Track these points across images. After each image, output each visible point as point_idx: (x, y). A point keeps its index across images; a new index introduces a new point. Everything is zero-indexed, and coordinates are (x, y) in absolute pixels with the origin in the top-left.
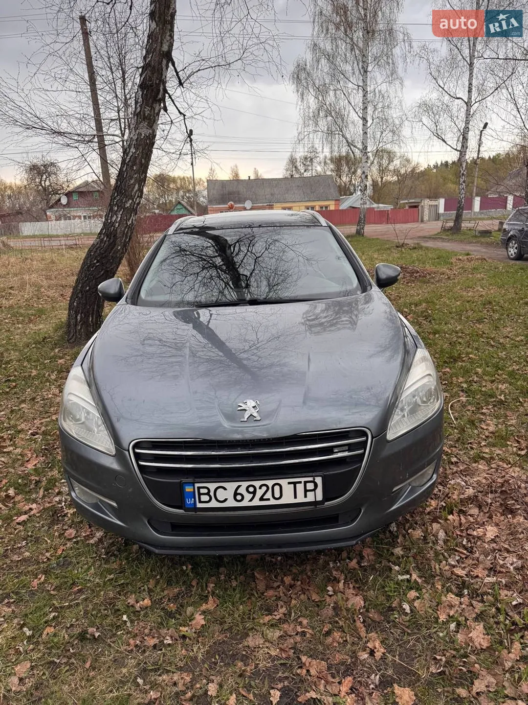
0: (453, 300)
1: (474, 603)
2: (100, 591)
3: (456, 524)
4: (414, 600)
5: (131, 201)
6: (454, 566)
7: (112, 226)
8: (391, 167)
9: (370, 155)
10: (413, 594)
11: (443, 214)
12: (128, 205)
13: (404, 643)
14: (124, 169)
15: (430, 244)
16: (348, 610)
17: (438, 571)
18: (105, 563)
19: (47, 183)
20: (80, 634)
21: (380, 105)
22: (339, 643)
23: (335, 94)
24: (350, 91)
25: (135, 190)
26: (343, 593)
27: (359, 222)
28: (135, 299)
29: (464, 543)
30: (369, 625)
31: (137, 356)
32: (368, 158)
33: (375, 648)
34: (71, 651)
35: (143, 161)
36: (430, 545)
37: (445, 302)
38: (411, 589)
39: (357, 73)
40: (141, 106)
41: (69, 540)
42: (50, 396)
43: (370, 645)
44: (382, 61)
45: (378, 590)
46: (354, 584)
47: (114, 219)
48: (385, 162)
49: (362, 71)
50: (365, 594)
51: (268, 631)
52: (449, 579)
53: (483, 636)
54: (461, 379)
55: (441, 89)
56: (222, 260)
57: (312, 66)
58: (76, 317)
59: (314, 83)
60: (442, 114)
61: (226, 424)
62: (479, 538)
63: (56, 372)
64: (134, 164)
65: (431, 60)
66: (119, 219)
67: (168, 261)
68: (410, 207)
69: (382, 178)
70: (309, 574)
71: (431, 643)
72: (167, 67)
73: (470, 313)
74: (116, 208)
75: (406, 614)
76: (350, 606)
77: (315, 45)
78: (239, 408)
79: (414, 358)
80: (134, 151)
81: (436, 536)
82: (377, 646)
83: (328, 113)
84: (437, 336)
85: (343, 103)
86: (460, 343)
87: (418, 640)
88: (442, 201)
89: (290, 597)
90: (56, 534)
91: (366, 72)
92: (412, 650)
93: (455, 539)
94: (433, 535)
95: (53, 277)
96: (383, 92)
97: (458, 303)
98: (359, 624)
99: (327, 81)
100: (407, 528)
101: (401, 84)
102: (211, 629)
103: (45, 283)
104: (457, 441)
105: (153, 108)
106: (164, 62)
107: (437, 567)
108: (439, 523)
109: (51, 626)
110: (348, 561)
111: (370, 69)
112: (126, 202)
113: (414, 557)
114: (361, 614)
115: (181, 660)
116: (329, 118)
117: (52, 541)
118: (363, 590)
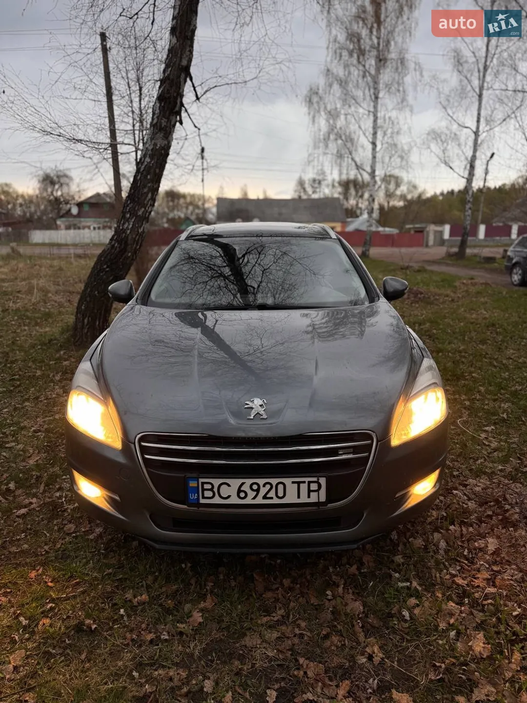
0: (457, 321)
1: (475, 612)
2: (98, 584)
3: (458, 534)
4: (414, 607)
5: (143, 209)
6: (455, 576)
7: (124, 232)
8: (398, 193)
9: (377, 179)
10: (413, 601)
11: (448, 240)
12: (140, 213)
13: (404, 649)
14: (139, 178)
15: (434, 268)
16: (346, 615)
17: (439, 580)
18: (104, 558)
19: (59, 193)
20: (76, 625)
21: (390, 131)
22: (337, 647)
23: (346, 118)
24: (361, 116)
25: (148, 199)
26: (343, 598)
27: (365, 243)
28: (145, 300)
29: (465, 553)
30: (368, 631)
31: (142, 356)
32: (375, 182)
33: (374, 653)
34: (67, 641)
35: (157, 171)
36: (431, 554)
37: (449, 323)
38: (411, 596)
39: (368, 98)
40: (158, 117)
41: (69, 534)
42: (54, 396)
43: (368, 650)
44: (393, 88)
45: (378, 596)
46: (353, 589)
47: (126, 226)
48: (392, 187)
49: (373, 97)
50: (365, 599)
51: (266, 632)
52: (449, 588)
53: (483, 645)
54: (463, 397)
55: (450, 118)
56: (231, 270)
57: (324, 90)
58: (83, 320)
59: (325, 108)
60: (450, 142)
61: (232, 421)
62: (481, 549)
63: (60, 374)
64: (149, 173)
65: (441, 90)
66: (131, 226)
67: (177, 268)
68: (416, 232)
69: (388, 203)
70: (309, 577)
71: (430, 650)
72: (185, 81)
73: (473, 334)
74: (128, 215)
75: (406, 621)
76: (348, 611)
77: (328, 70)
78: (246, 406)
79: (420, 366)
80: (149, 160)
81: (437, 545)
82: (376, 651)
83: (339, 136)
84: (440, 354)
85: (353, 127)
86: (463, 362)
87: (417, 647)
88: (447, 228)
89: (289, 599)
90: (56, 528)
91: (377, 98)
92: (411, 657)
93: (456, 549)
94: (434, 545)
95: (61, 283)
96: (393, 119)
97: (462, 324)
98: (358, 629)
99: (338, 106)
100: (408, 536)
101: (411, 111)
102: (208, 627)
103: (53, 288)
104: (459, 456)
105: (169, 120)
106: (183, 76)
107: (438, 575)
108: (441, 533)
109: (48, 617)
110: (347, 566)
111: (381, 95)
112: (139, 210)
113: (414, 566)
114: (360, 619)
115: (177, 656)
116: (340, 142)
117: (51, 535)
118: (362, 596)
